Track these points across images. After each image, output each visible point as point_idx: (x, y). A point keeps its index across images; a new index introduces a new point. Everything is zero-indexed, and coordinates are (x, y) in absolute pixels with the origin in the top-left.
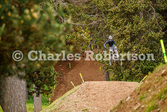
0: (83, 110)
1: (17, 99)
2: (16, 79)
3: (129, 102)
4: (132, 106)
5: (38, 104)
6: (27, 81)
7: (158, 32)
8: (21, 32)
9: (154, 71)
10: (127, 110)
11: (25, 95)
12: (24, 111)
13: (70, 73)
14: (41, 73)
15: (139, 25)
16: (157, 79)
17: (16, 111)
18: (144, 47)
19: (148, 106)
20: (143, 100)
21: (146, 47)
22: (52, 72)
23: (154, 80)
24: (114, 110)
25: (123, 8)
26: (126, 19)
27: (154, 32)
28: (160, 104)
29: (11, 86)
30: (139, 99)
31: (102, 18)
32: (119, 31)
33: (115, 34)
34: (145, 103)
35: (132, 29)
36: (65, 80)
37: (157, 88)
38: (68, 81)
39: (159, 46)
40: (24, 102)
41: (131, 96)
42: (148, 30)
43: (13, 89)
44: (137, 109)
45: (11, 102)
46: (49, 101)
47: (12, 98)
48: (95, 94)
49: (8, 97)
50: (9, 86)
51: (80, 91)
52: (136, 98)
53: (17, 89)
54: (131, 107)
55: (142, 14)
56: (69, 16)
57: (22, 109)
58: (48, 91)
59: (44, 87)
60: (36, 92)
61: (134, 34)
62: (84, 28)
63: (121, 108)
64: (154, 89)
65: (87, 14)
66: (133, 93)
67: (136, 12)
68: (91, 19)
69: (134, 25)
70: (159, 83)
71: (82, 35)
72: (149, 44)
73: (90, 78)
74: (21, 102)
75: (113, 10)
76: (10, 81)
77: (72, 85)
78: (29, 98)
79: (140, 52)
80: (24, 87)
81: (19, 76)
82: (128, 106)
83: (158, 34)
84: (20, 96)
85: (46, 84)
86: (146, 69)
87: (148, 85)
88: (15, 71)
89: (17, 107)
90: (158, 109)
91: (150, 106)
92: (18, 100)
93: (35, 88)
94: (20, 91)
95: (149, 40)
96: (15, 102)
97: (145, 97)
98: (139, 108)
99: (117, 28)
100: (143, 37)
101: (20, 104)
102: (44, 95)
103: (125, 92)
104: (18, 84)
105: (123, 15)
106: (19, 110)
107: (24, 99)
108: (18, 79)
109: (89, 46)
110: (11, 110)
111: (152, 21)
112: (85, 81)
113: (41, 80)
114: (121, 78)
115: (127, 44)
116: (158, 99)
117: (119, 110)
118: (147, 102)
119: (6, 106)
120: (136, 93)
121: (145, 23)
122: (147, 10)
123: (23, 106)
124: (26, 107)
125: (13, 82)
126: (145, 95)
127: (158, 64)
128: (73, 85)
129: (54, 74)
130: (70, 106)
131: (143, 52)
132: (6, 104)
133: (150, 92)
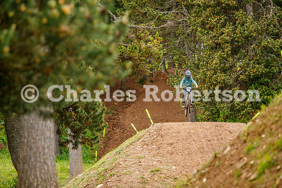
0: (152, 171)
1: (40, 153)
2: (38, 119)
3: (229, 156)
4: (233, 162)
5: (77, 161)
6: (57, 123)
7: (279, 38)
9: (271, 103)
10: (225, 169)
11: (53, 144)
12: (52, 172)
13: (129, 109)
14: (80, 109)
15: (246, 27)
16: (276, 116)
17: (38, 173)
18: (254, 63)
19: (261, 163)
20: (253, 153)
21: (258, 64)
22: (98, 107)
23: (271, 119)
24: (203, 169)
26: (223, 18)
27: (272, 38)
28: (280, 158)
29: (30, 130)
30: (245, 150)
31: (182, 15)
32: (211, 38)
33: (206, 42)
34: (255, 157)
35: (234, 34)
36: (121, 121)
37: (276, 132)
38: (126, 122)
39: (280, 62)
40: (52, 158)
41: (231, 145)
42: (261, 35)
43: (32, 136)
44: (242, 167)
45: (30, 158)
46: (95, 157)
47: (32, 151)
48: (171, 144)
49: (24, 149)
50: (26, 130)
51: (146, 139)
52: (240, 148)
53: (39, 136)
54: (231, 165)
55: (251, 9)
57: (48, 169)
58: (92, 139)
59: (85, 133)
60: (72, 141)
61: (238, 42)
62: (152, 33)
63: (216, 165)
64: (271, 134)
65: (157, 9)
66: (235, 140)
67: (240, 5)
68: (164, 17)
69: (236, 27)
70: (279, 123)
71: (149, 44)
72: (263, 60)
73: (164, 118)
74: (46, 157)
75: (202, 3)
76: (27, 123)
77: (133, 129)
78: (61, 153)
79: (249, 72)
80: (52, 132)
82: (226, 163)
83: (278, 42)
84: (44, 148)
85: (89, 128)
87: (261, 127)
88: (35, 105)
89: (40, 166)
90: (278, 167)
91: (265, 161)
92: (42, 154)
93: (70, 135)
94: (45, 139)
95: (262, 53)
96: (37, 158)
97: (256, 146)
98: (245, 165)
99: (208, 33)
100: (252, 46)
101: (45, 161)
103: (223, 140)
104: (40, 128)
105: (219, 10)
106: (43, 172)
107: (52, 152)
108: (42, 119)
109: (161, 64)
110: (29, 170)
112: (154, 122)
113: (79, 121)
114: (215, 117)
115: (226, 60)
116: (278, 150)
117: (212, 170)
118: (259, 155)
119: (22, 164)
120: (240, 140)
121: (256, 24)
122: (259, 1)
123: (49, 164)
124: (55, 166)
125: (32, 124)
126: (255, 143)
127: (278, 93)
128: (136, 129)
129: (103, 112)
130: (129, 164)
131: (253, 73)
132: (21, 162)
133: (264, 139)
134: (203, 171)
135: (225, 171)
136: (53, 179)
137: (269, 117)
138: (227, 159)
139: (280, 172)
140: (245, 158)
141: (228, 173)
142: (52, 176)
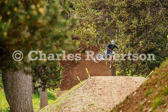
0: (89, 105)
1: (23, 94)
2: (22, 74)
3: (135, 97)
4: (138, 101)
5: (44, 98)
6: (33, 76)
7: (165, 27)
8: (27, 28)
9: (161, 66)
10: (133, 105)
11: (31, 89)
12: (30, 105)
13: (76, 67)
14: (47, 68)
15: (146, 20)
16: (164, 74)
17: (22, 106)
18: (150, 42)
19: (155, 102)
20: (150, 96)
21: (153, 42)
22: (58, 67)
23: (161, 76)
25: (130, 3)
26: (132, 14)
28: (166, 99)
29: (17, 80)
30: (145, 94)
31: (108, 12)
32: (125, 26)
34: (151, 99)
35: (139, 24)
36: (71, 74)
37: (164, 84)
38: (74, 76)
39: (166, 41)
40: (30, 97)
41: (137, 91)
42: (155, 25)
43: (19, 83)
44: (143, 104)
45: (17, 97)
47: (18, 93)
48: (101, 89)
49: (14, 91)
50: (15, 80)
51: (86, 86)
52: (142, 93)
53: (23, 84)
54: (137, 103)
55: (149, 9)
56: (75, 11)
57: (28, 103)
58: (54, 86)
59: (50, 82)
60: (42, 87)
61: (140, 28)
62: (90, 23)
63: (128, 103)
64: (161, 85)
65: (93, 8)
66: (139, 88)
67: (142, 7)
68: (97, 14)
69: (140, 20)
70: (166, 79)
71: (88, 29)
72: (156, 39)
73: (96, 73)
74: (27, 96)
75: (120, 5)
77: (78, 79)
78: (35, 93)
79: (147, 47)
80: (30, 82)
81: (25, 71)
82: (134, 101)
83: (164, 29)
84: (26, 91)
85: (52, 79)
86: (152, 64)
87: (154, 80)
88: (21, 66)
89: (24, 102)
90: (165, 105)
91: (157, 101)
92: (24, 94)
93: (41, 83)
94: (26, 86)
95: (155, 35)
96: (21, 97)
97: (152, 92)
98: (145, 103)
99: (123, 23)
100: (149, 32)
101: (26, 98)
102: (50, 89)
103: (131, 87)
104: (24, 79)
105: (130, 10)
106: (25, 105)
107: (30, 93)
108: (24, 74)
109: (95, 41)
110: (17, 104)
111: (158, 16)
112: (91, 76)
113: (46, 75)
114: (127, 73)
115: (134, 39)
116: (165, 95)
117: (125, 105)
118: (153, 97)
120: (142, 88)
121: (152, 18)
122: (154, 5)
123: (29, 100)
124: (32, 101)
125: (19, 77)
126: (151, 90)
127: (164, 59)
128: (80, 80)
129: (60, 69)
130: (76, 101)
131: (150, 47)
132: (12, 99)
133: (156, 88)
134: (120, 106)
135: (133, 107)
136: (31, 109)
137: (160, 74)
138: (135, 99)
139: (166, 108)
140: (145, 99)
141: (135, 108)
142: (30, 107)
